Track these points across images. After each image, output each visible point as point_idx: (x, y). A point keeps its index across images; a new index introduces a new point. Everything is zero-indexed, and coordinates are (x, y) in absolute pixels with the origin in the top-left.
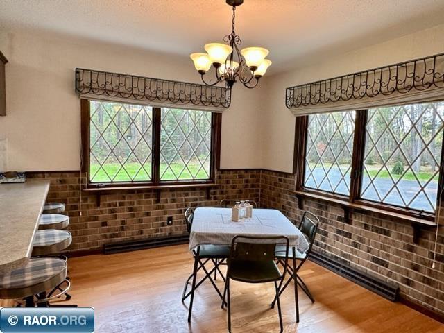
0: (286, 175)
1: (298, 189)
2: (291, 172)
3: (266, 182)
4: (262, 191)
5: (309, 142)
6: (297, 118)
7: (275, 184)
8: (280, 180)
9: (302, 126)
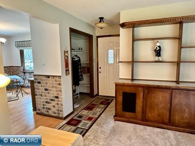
0: (19, 67)
1: (23, 70)
2: (21, 66)
3: (13, 70)
4: (12, 73)
5: (25, 57)
6: (20, 50)
7: (16, 70)
8: (18, 69)
9: (22, 53)
